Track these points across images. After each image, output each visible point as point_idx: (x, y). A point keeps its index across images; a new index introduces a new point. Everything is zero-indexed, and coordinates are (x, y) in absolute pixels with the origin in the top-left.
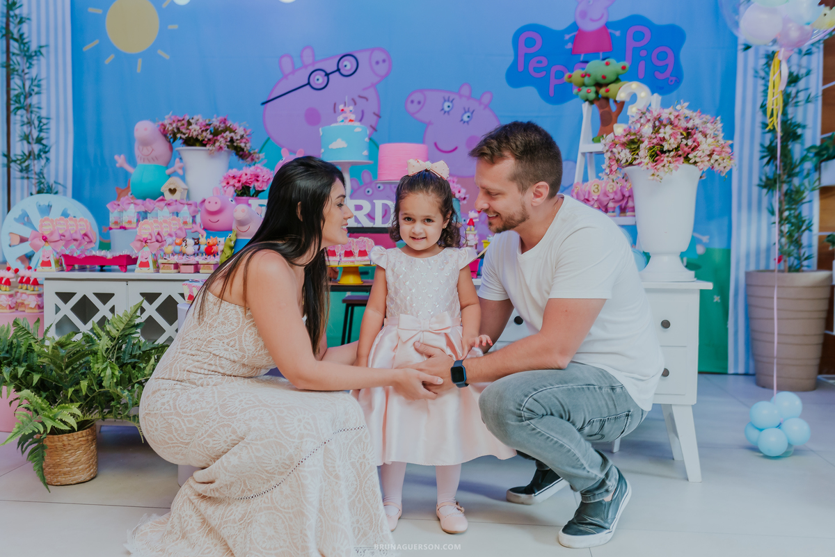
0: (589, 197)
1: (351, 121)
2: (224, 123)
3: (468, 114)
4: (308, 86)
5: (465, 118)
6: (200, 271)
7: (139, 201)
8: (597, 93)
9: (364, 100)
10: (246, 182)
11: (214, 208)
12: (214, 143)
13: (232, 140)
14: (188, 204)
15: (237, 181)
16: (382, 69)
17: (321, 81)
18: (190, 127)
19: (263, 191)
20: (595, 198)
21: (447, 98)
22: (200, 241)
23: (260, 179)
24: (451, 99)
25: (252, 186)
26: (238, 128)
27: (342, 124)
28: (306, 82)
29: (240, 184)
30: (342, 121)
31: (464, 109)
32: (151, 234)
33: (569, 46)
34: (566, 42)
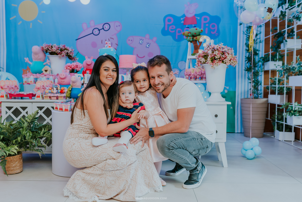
0: (191, 73)
1: (109, 47)
2: (64, 47)
3: (149, 45)
4: (92, 34)
5: (147, 46)
6: (59, 99)
7: (34, 74)
8: (193, 39)
9: (112, 39)
10: (73, 68)
11: (63, 77)
12: (61, 54)
13: (67, 53)
14: (52, 75)
15: (70, 67)
16: (118, 28)
17: (97, 32)
18: (52, 48)
19: (79, 71)
20: (193, 74)
21: (141, 39)
22: (58, 88)
23: (78, 67)
24: (142, 39)
25: (75, 69)
26: (69, 49)
27: (106, 48)
28: (92, 32)
29: (71, 69)
30: (106, 47)
31: (147, 43)
32: (41, 86)
33: (183, 22)
34: (182, 21)
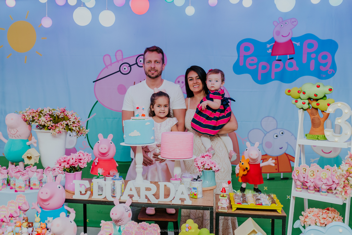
0: (307, 180)
2: (64, 112)
4: (119, 72)
8: (309, 104)
10: (73, 164)
15: (66, 163)
17: (126, 69)
20: (312, 180)
23: (82, 161)
25: (77, 166)
29: (68, 166)
30: (138, 116)
33: (270, 51)
34: (268, 49)
